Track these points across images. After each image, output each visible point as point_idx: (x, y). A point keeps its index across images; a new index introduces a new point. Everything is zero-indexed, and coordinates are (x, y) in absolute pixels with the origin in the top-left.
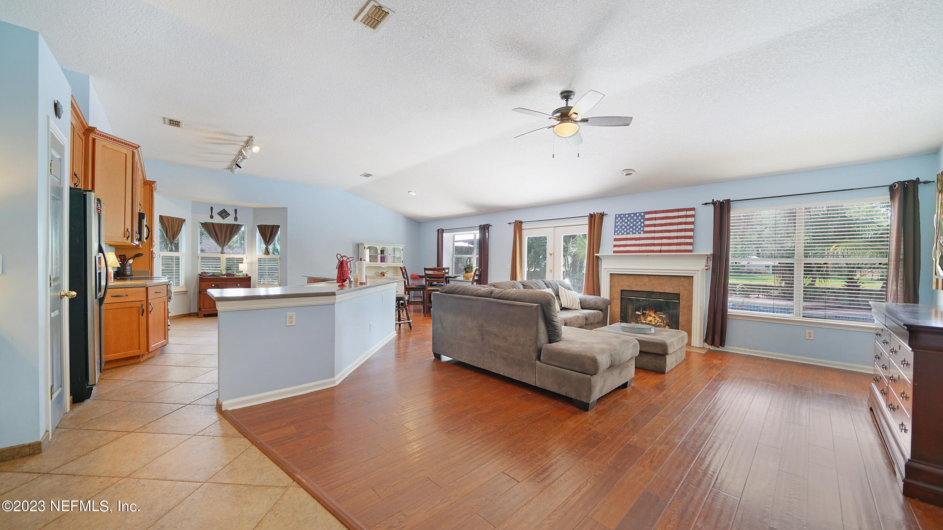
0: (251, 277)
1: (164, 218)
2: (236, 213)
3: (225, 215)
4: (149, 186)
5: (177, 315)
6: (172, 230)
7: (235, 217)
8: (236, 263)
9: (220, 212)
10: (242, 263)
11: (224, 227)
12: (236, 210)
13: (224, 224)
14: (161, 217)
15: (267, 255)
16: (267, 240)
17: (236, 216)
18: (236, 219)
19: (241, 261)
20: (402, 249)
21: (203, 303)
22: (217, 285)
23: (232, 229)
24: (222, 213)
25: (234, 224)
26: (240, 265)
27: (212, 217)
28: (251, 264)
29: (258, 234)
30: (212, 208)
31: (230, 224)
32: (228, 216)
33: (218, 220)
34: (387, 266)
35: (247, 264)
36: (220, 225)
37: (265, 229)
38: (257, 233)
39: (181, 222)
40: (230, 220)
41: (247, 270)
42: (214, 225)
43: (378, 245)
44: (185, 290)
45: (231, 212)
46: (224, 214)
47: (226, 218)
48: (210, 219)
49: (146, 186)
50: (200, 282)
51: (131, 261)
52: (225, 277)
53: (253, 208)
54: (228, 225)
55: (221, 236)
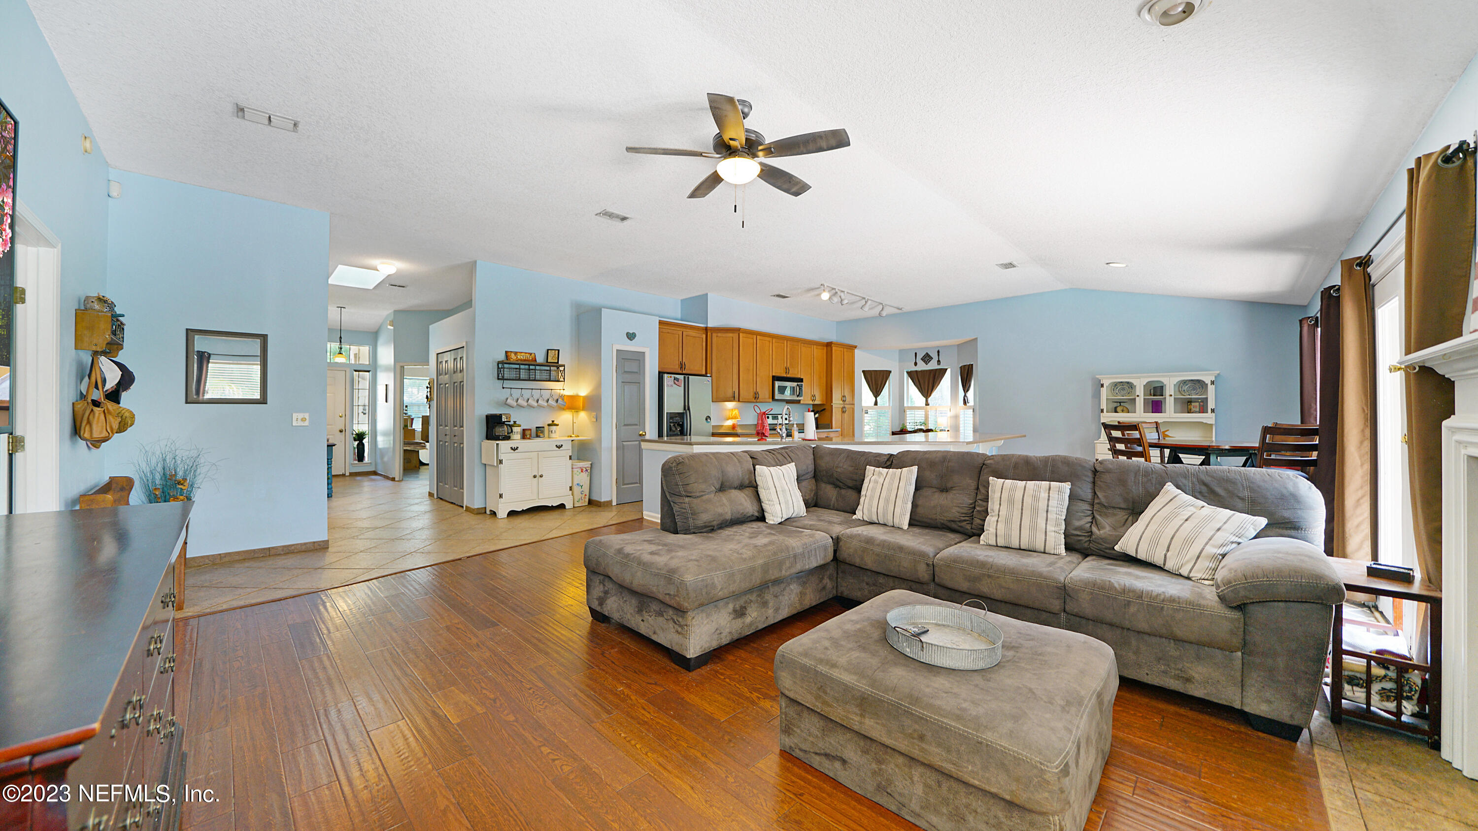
1: (867, 373)
2: (939, 355)
3: (928, 360)
4: (830, 347)
6: (876, 384)
9: (923, 357)
11: (928, 373)
12: (938, 352)
13: (927, 371)
14: (864, 372)
16: (966, 383)
17: (939, 358)
18: (939, 361)
20: (1212, 381)
23: (937, 375)
24: (925, 358)
25: (938, 369)
27: (916, 364)
28: (954, 417)
29: (959, 378)
30: (916, 353)
31: (934, 370)
32: (931, 360)
33: (922, 366)
35: (948, 418)
36: (923, 371)
37: (965, 370)
38: (957, 378)
39: (887, 374)
40: (933, 365)
41: (946, 426)
42: (919, 372)
45: (934, 355)
46: (927, 358)
47: (929, 363)
48: (915, 367)
53: (958, 345)
54: (931, 371)
55: (924, 383)
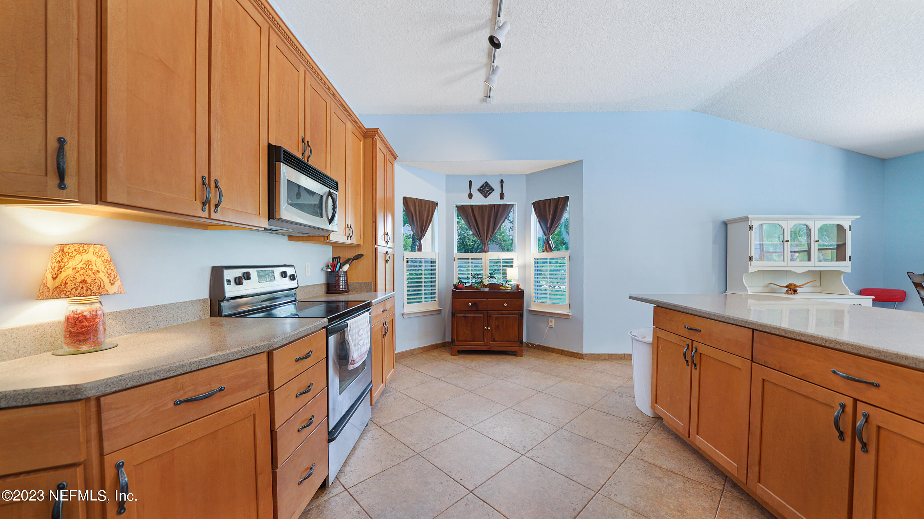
0: (523, 291)
1: (408, 201)
2: (502, 186)
3: (487, 191)
4: (371, 139)
5: (427, 346)
6: (419, 218)
7: (500, 192)
8: (503, 266)
9: (481, 187)
10: (512, 266)
11: (486, 209)
12: (502, 182)
13: (486, 206)
14: (405, 199)
15: (548, 252)
16: (548, 226)
17: (502, 191)
18: (502, 195)
19: (509, 263)
20: (850, 227)
21: (457, 331)
22: (475, 303)
23: (498, 212)
24: (483, 189)
25: (500, 205)
26: (509, 270)
27: (470, 196)
28: (524, 267)
29: (534, 218)
30: (470, 182)
31: (494, 205)
32: (491, 192)
33: (478, 200)
34: (806, 270)
35: (518, 268)
36: (481, 207)
37: (545, 206)
38: (532, 217)
39: (432, 206)
40: (493, 199)
41: (518, 279)
42: (474, 208)
43: (786, 220)
44: (437, 308)
45: (495, 185)
46: (486, 189)
47: (488, 195)
48: (469, 199)
49: (367, 139)
50: (452, 298)
51: (346, 268)
52: (487, 290)
53: (527, 175)
54: (492, 207)
55: (483, 225)
